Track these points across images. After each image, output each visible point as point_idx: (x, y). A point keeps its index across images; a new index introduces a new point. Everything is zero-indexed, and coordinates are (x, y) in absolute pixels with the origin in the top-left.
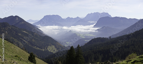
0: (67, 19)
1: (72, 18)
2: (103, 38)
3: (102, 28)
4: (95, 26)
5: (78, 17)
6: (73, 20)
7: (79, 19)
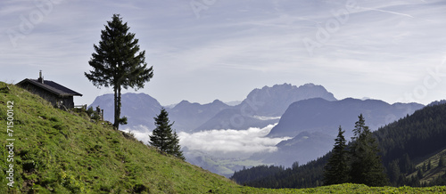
0: (178, 106)
1: (196, 104)
2: (272, 167)
3: (298, 137)
4: (273, 131)
5: (216, 101)
6: (201, 111)
7: (221, 109)
